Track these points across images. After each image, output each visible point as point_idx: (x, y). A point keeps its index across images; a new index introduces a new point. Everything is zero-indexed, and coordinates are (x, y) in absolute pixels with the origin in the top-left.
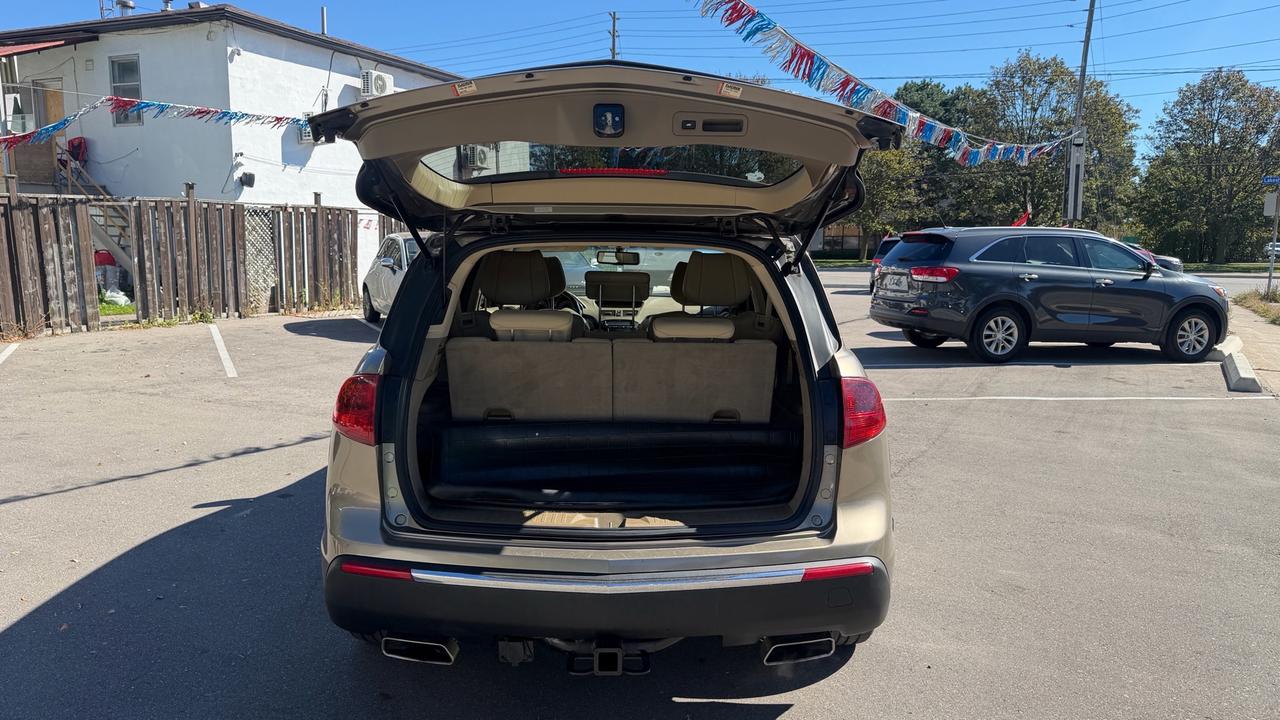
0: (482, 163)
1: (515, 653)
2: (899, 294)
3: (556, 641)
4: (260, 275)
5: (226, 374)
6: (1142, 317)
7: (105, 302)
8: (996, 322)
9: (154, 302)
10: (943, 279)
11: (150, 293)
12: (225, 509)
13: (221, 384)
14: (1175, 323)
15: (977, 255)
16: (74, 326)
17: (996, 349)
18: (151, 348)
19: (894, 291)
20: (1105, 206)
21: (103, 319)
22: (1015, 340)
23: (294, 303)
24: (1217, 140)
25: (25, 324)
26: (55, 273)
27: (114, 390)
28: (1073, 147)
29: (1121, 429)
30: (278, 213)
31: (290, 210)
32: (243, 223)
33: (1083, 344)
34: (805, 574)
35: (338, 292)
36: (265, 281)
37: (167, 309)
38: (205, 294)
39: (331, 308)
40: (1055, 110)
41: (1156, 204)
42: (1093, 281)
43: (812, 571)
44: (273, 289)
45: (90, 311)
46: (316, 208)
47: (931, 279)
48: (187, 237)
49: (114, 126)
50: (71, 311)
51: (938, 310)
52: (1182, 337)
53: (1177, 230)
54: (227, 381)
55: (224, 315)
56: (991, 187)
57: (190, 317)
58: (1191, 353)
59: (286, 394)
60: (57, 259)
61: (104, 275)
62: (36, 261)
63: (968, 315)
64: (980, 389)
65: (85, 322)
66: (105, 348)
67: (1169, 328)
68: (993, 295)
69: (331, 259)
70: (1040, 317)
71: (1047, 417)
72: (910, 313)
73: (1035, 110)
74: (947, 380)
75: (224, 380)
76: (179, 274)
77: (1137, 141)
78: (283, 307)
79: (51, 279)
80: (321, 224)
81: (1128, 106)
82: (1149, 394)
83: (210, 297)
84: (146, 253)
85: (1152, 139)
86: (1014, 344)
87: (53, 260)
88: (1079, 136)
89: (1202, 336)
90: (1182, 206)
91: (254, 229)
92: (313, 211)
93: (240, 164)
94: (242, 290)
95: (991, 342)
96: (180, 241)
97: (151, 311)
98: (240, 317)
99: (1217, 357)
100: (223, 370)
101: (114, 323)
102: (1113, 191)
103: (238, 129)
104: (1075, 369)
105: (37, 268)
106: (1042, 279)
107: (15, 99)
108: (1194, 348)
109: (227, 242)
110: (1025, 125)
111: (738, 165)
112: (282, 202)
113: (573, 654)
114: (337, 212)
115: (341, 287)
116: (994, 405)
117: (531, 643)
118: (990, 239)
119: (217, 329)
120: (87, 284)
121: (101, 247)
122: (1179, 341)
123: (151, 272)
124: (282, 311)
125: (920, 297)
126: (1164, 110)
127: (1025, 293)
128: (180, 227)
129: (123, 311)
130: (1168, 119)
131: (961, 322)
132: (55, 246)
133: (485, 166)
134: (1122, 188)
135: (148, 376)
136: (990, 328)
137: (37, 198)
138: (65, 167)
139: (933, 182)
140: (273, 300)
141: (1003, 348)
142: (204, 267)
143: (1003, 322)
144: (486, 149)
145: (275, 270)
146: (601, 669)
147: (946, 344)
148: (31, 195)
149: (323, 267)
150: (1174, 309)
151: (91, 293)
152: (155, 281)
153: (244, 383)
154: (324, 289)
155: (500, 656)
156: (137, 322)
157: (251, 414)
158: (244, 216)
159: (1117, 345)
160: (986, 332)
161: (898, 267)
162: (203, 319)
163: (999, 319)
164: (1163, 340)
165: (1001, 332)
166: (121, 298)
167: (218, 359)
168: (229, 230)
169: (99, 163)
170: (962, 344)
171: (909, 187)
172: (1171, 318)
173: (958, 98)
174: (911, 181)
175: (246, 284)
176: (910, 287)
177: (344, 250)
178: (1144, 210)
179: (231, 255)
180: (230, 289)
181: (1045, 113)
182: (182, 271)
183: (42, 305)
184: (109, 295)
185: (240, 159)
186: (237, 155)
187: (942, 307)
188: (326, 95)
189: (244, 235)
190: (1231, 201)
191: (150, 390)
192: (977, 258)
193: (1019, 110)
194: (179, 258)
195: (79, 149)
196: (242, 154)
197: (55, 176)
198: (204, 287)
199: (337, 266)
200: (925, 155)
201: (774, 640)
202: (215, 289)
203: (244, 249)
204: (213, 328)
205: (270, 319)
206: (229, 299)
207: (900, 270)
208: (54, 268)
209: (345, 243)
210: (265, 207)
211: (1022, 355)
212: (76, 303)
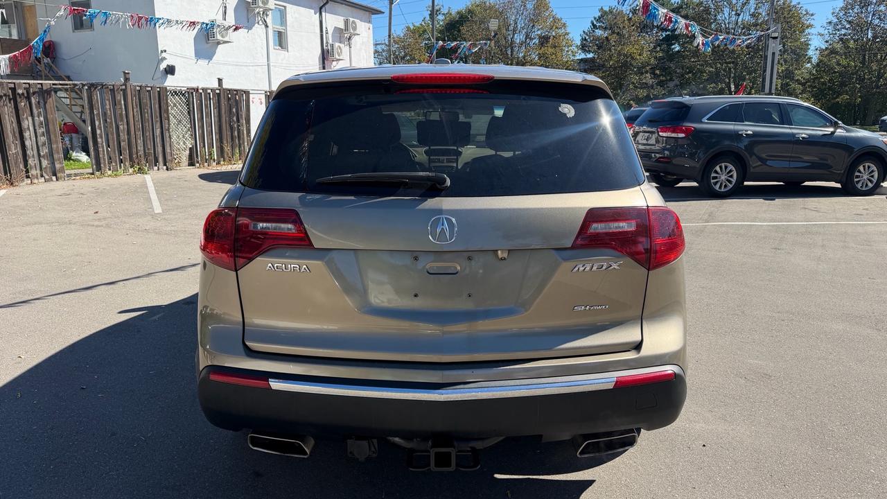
0: (339, 56)
1: (361, 449)
2: (648, 147)
3: (397, 439)
4: (180, 139)
5: (153, 211)
6: (829, 162)
7: (72, 160)
8: (721, 167)
9: (104, 159)
10: (682, 135)
11: (101, 153)
12: (143, 314)
13: (149, 217)
14: (853, 167)
15: (707, 117)
16: (47, 177)
17: (720, 187)
18: (102, 192)
19: (644, 145)
20: (787, 84)
21: (67, 172)
22: (734, 180)
23: (206, 160)
24: (870, 35)
25: (11, 176)
26: (30, 138)
27: (70, 223)
28: (770, 39)
29: (823, 246)
30: (192, 93)
31: (201, 91)
32: (167, 101)
33: (782, 183)
34: (617, 382)
35: (238, 151)
36: (184, 143)
37: (114, 164)
38: (141, 153)
39: (233, 162)
40: (753, 15)
41: (824, 83)
42: (793, 135)
43: (622, 379)
44: (190, 148)
45: (58, 166)
46: (220, 90)
47: (674, 135)
48: (126, 111)
49: (74, 32)
50: (44, 166)
51: (678, 159)
52: (858, 177)
53: (838, 102)
54: (154, 216)
55: (156, 168)
56: (705, 72)
57: (131, 170)
58: (864, 189)
59: (196, 225)
60: (31, 128)
61: (71, 140)
62: (16, 130)
63: (700, 163)
64: (711, 217)
65: (55, 174)
66: (68, 193)
67: (849, 170)
68: (719, 147)
69: (232, 128)
70: (754, 164)
71: (764, 238)
72: (658, 160)
73: (739, 15)
74: (686, 210)
75: (152, 215)
76: (122, 138)
77: (812, 37)
78: (198, 162)
79: (28, 143)
80: (224, 102)
81: (806, 11)
82: (838, 219)
83: (145, 155)
84: (97, 123)
85: (823, 35)
86: (733, 183)
87: (29, 129)
88: (775, 31)
89: (872, 176)
90: (843, 84)
91: (175, 105)
92: (218, 91)
93: (165, 59)
94: (168, 150)
95: (717, 182)
96: (121, 114)
97: (102, 165)
98: (167, 169)
99: (883, 191)
100: (152, 208)
101: (76, 175)
102: (793, 73)
103: (161, 32)
104: (778, 201)
105: (17, 135)
106: (755, 134)
107: (2, 13)
108: (867, 185)
109: (156, 114)
110: (731, 27)
111: (524, 57)
112: (194, 85)
113: (412, 451)
114: (235, 92)
115: (240, 147)
116: (724, 229)
117: (375, 441)
118: (717, 105)
119: (151, 178)
120: (54, 146)
121: (68, 120)
122: (856, 180)
123: (101, 137)
124: (198, 165)
125: (664, 149)
126: (833, 13)
127: (742, 145)
128: (121, 104)
129: (84, 166)
130: (835, 20)
131: (695, 167)
132: (30, 119)
133: (341, 58)
134: (800, 72)
135: (97, 212)
136: (716, 172)
137: (14, 83)
138: (40, 62)
139: (663, 69)
140: (191, 157)
141: (726, 186)
142: (140, 133)
143: (726, 167)
144: (342, 45)
145: (192, 135)
146: (437, 465)
147: (681, 184)
148: (10, 81)
149: (226, 133)
150: (853, 156)
151: (58, 153)
152: (104, 144)
153: (166, 217)
154: (227, 149)
155: (349, 451)
156: (93, 174)
157: (169, 240)
158: (167, 96)
159: (807, 183)
160: (713, 175)
161: (648, 126)
162: (141, 171)
163: (723, 165)
164: (844, 180)
165: (725, 174)
166: (83, 157)
167: (149, 200)
168: (157, 106)
169: (65, 60)
170: (695, 184)
171: (647, 72)
172: (850, 163)
173: (682, 8)
174: (648, 68)
175: (170, 146)
176: (657, 141)
177: (241, 121)
178: (815, 87)
179: (158, 124)
180: (160, 149)
181: (746, 17)
182: (124, 136)
183: (22, 161)
184: (74, 155)
185: (164, 55)
186: (162, 52)
187: (681, 156)
188: (225, 7)
189: (168, 110)
190: (879, 81)
191: (97, 223)
192: (708, 119)
193: (726, 15)
194: (121, 127)
195: (50, 49)
196: (165, 51)
197: (33, 69)
198: (141, 148)
199: (236, 132)
200: (658, 49)
201: (586, 437)
202: (148, 149)
203: (169, 120)
204: (148, 178)
205: (189, 171)
206: (158, 156)
207: (649, 129)
208: (30, 135)
209: (242, 115)
210: (183, 89)
211: (740, 192)
212: (48, 160)
